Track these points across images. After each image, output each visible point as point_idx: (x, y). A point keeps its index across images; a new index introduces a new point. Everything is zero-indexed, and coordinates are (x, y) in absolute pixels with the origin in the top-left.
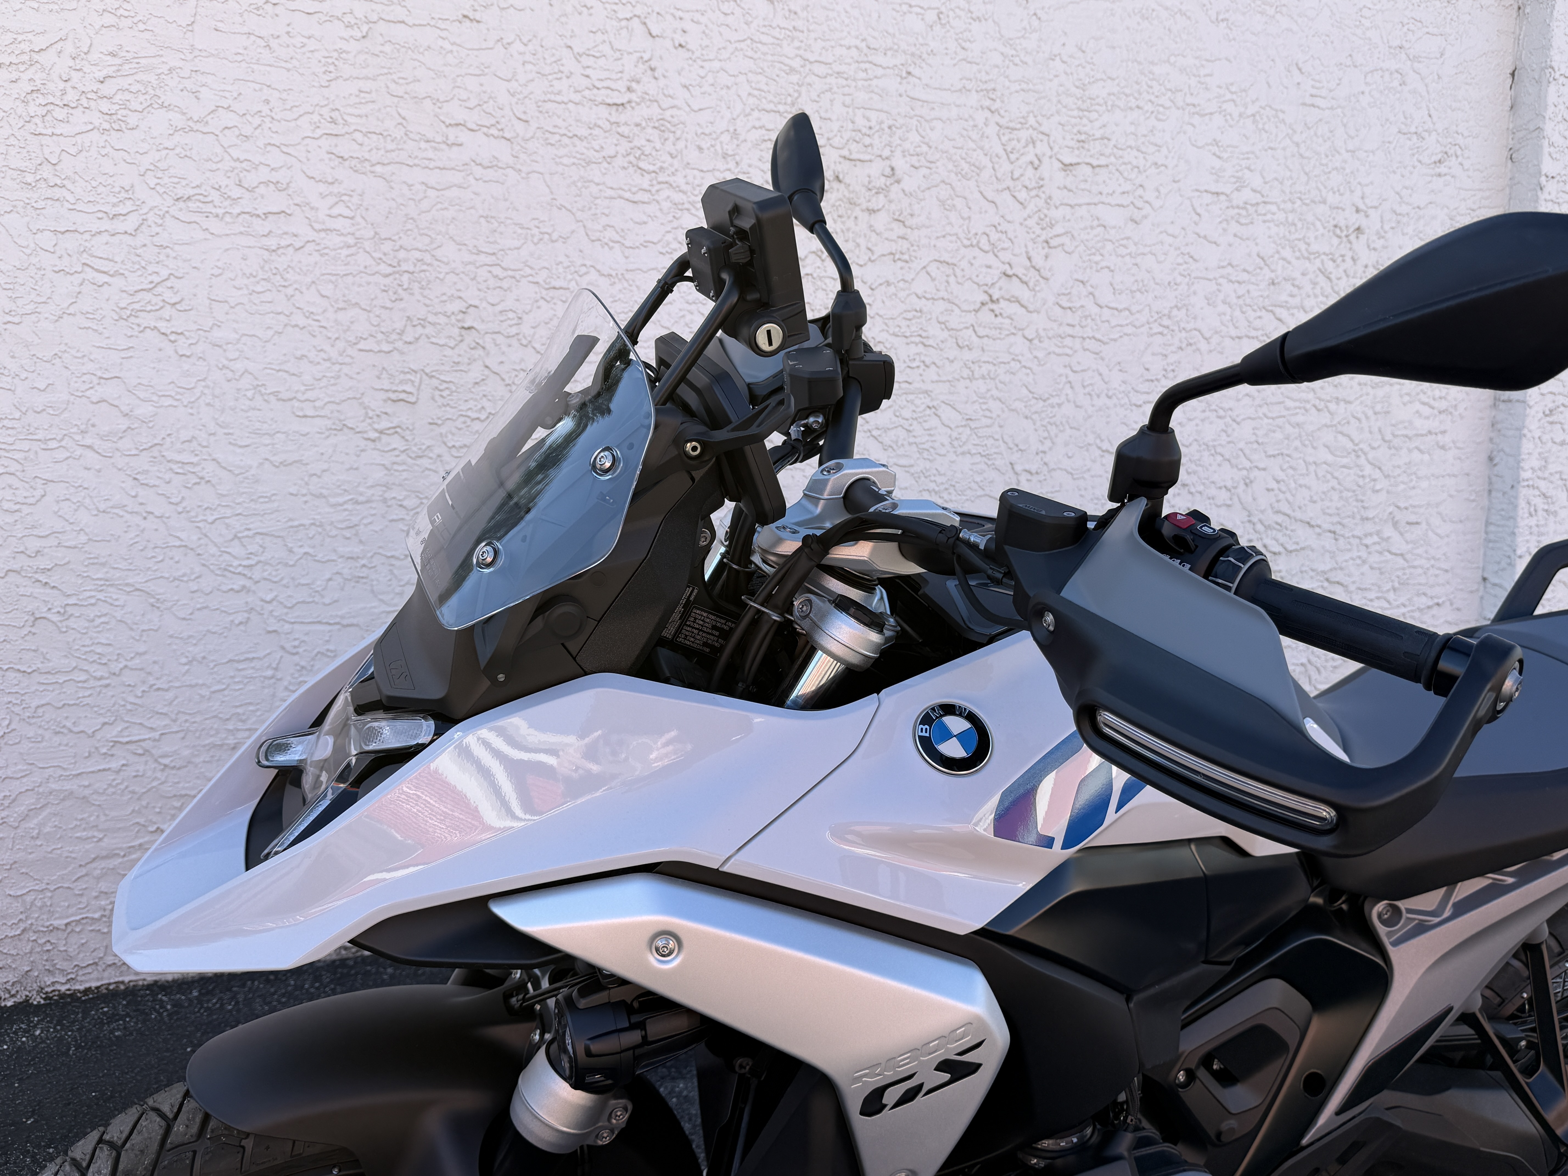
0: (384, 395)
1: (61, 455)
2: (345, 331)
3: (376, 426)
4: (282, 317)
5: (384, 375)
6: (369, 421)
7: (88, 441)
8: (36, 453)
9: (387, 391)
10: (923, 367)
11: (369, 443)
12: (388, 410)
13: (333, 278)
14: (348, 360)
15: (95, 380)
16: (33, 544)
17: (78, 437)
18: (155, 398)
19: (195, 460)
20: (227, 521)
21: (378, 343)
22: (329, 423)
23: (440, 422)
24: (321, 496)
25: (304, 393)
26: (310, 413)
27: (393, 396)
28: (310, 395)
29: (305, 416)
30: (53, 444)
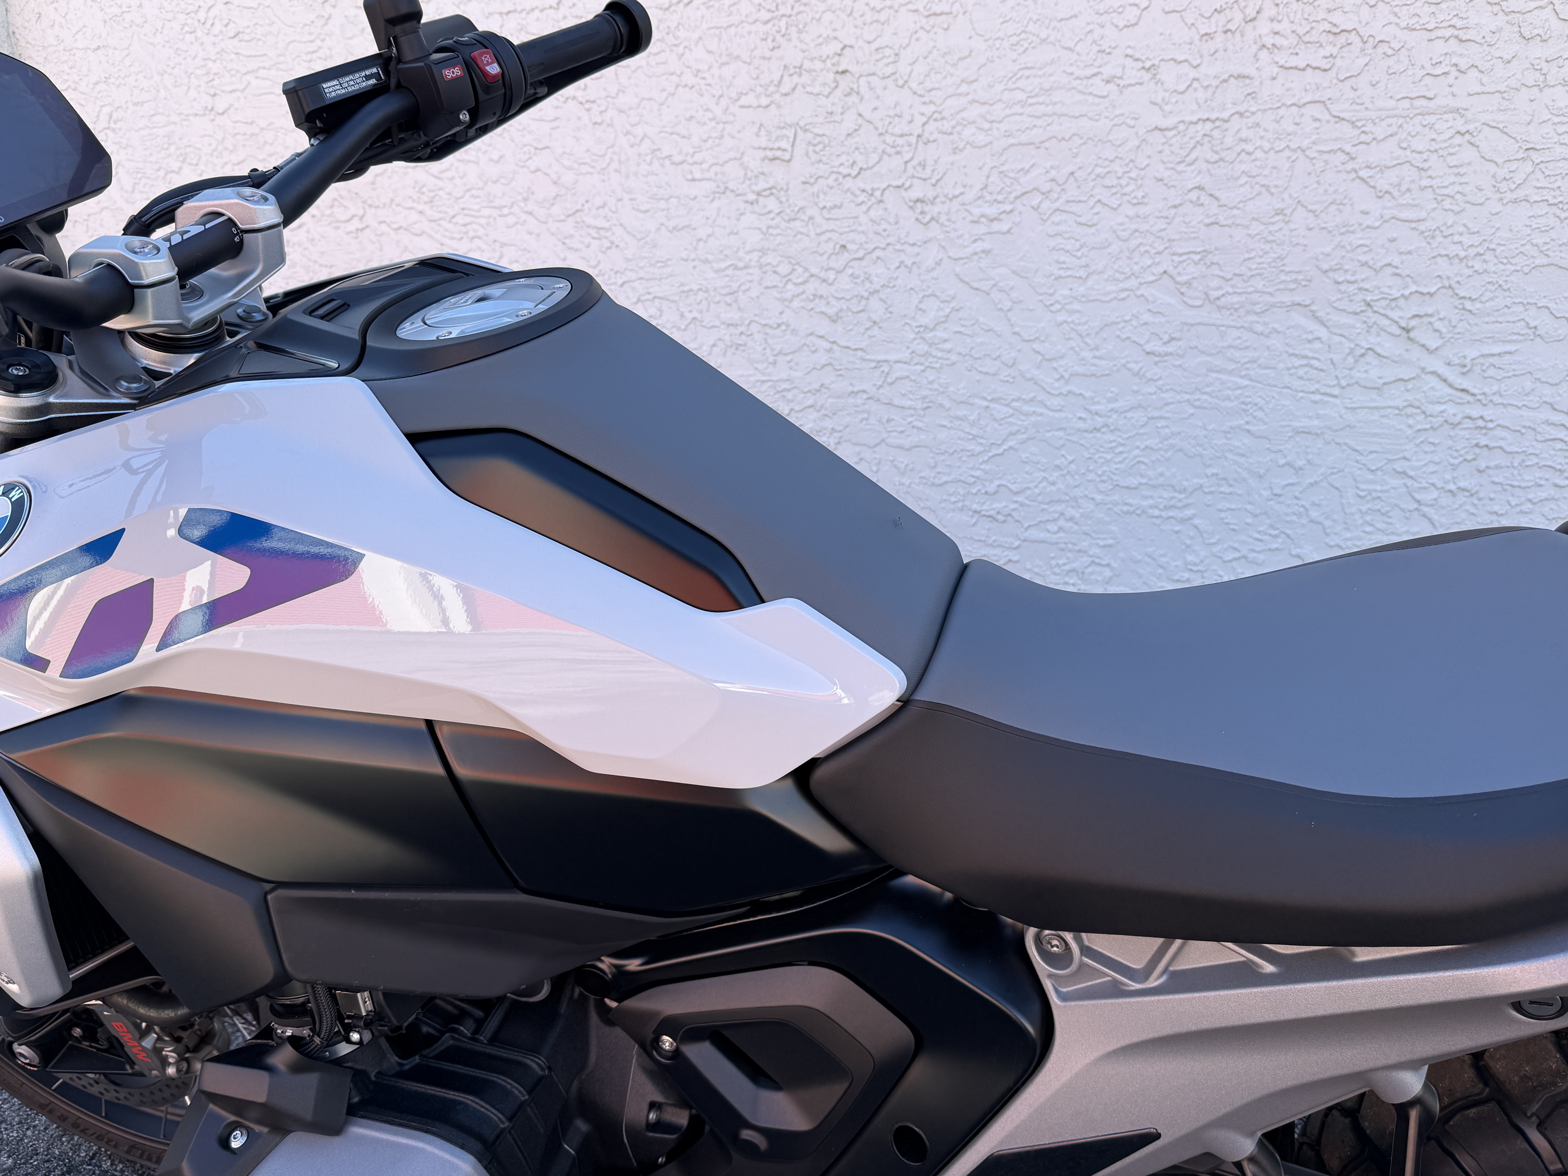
0: (761, 154)
1: (511, 220)
2: (728, 87)
3: (754, 188)
4: (674, 78)
5: (763, 132)
6: (748, 182)
7: (529, 208)
8: (495, 219)
9: (765, 149)
10: (1454, 72)
11: (748, 206)
12: (766, 170)
13: (717, 32)
14: (731, 118)
15: (533, 151)
17: (522, 204)
18: (576, 166)
19: (606, 225)
20: (633, 284)
21: (758, 97)
22: (713, 185)
23: (812, 180)
24: (706, 261)
25: (692, 156)
26: (698, 175)
27: (770, 154)
28: (698, 157)
29: (694, 180)
30: (506, 211)
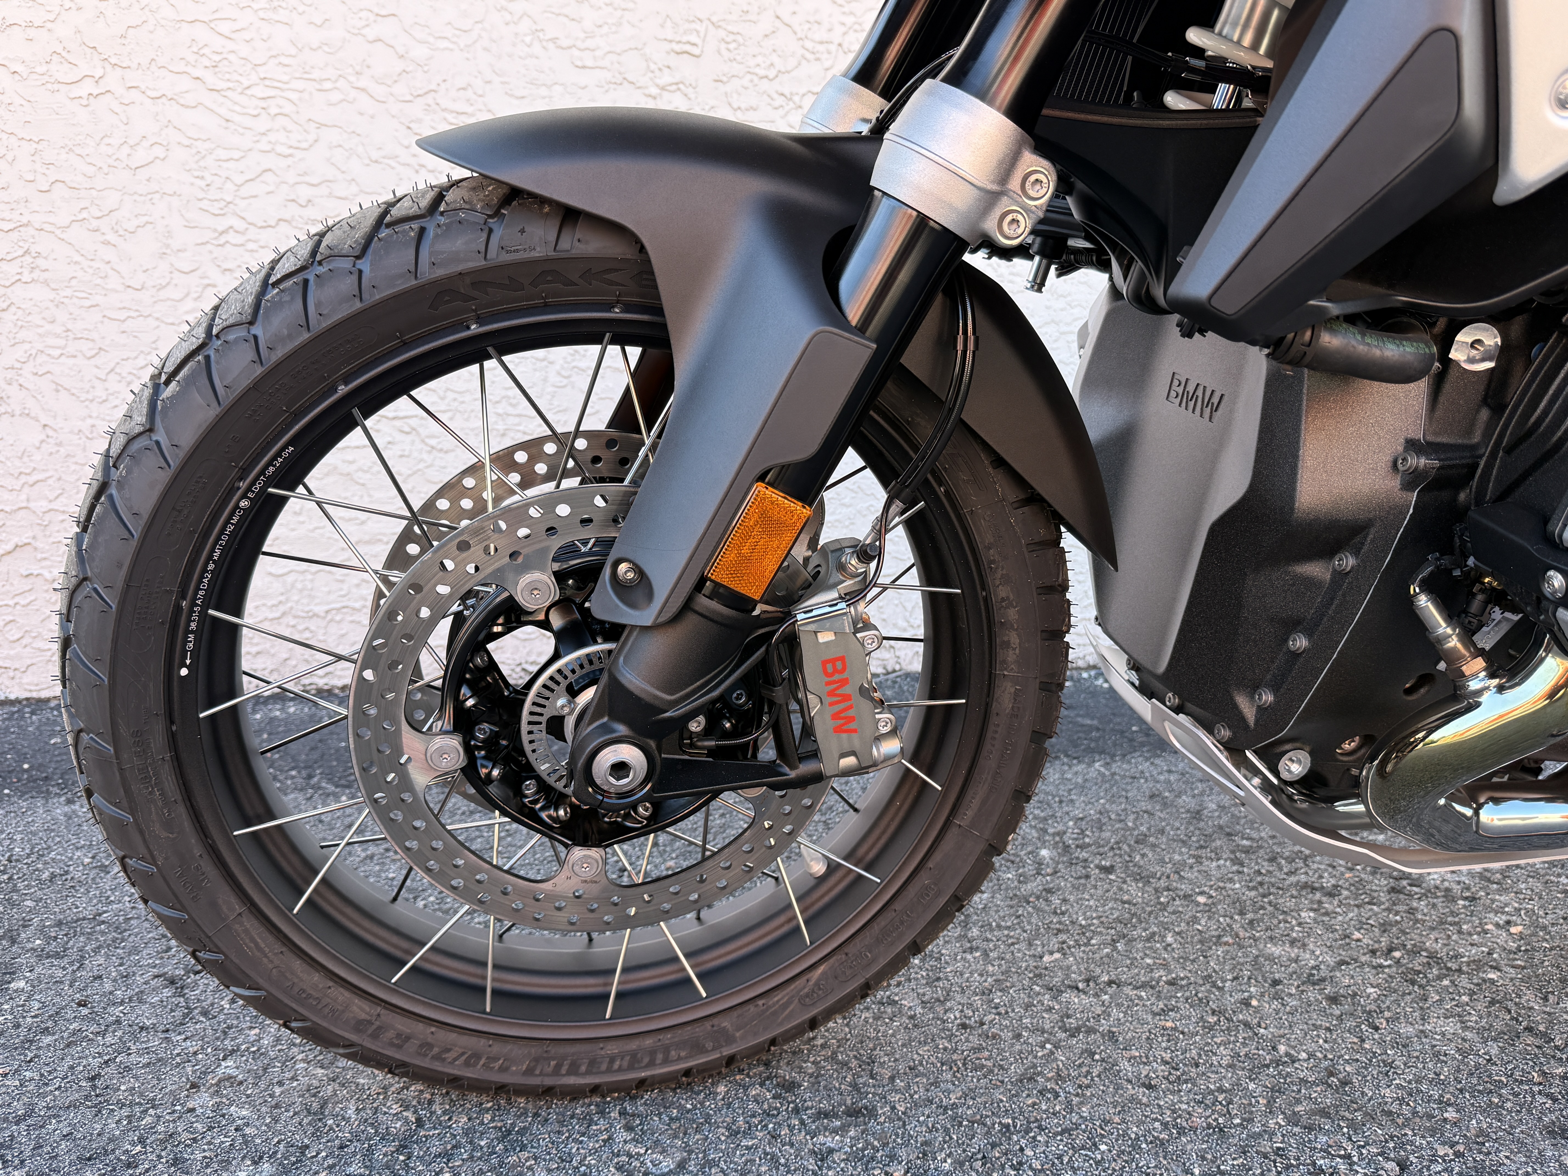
0: (667, 46)
1: (336, 96)
3: (658, 81)
5: (669, 24)
6: (650, 75)
7: (363, 84)
8: (311, 94)
9: (671, 41)
12: (672, 64)
15: (372, 17)
16: (304, 193)
17: (352, 79)
18: (431, 40)
22: (608, 76)
23: (725, 79)
25: (583, 41)
26: (589, 63)
27: (678, 48)
28: (590, 43)
29: (584, 67)
30: (328, 85)
